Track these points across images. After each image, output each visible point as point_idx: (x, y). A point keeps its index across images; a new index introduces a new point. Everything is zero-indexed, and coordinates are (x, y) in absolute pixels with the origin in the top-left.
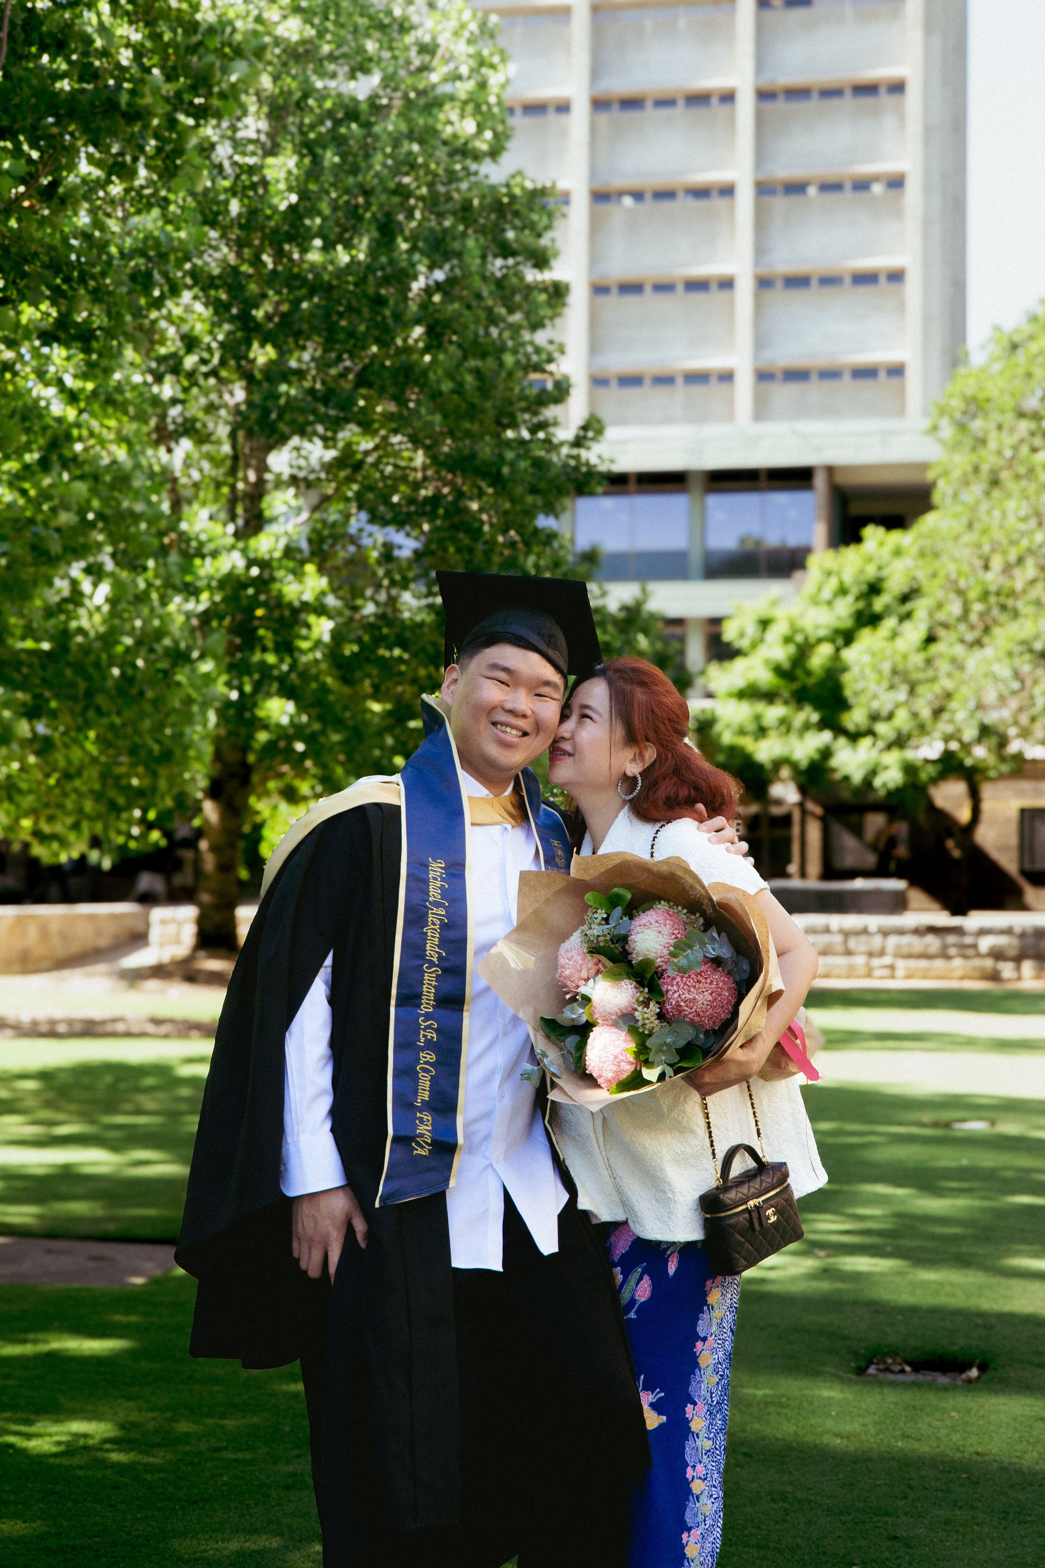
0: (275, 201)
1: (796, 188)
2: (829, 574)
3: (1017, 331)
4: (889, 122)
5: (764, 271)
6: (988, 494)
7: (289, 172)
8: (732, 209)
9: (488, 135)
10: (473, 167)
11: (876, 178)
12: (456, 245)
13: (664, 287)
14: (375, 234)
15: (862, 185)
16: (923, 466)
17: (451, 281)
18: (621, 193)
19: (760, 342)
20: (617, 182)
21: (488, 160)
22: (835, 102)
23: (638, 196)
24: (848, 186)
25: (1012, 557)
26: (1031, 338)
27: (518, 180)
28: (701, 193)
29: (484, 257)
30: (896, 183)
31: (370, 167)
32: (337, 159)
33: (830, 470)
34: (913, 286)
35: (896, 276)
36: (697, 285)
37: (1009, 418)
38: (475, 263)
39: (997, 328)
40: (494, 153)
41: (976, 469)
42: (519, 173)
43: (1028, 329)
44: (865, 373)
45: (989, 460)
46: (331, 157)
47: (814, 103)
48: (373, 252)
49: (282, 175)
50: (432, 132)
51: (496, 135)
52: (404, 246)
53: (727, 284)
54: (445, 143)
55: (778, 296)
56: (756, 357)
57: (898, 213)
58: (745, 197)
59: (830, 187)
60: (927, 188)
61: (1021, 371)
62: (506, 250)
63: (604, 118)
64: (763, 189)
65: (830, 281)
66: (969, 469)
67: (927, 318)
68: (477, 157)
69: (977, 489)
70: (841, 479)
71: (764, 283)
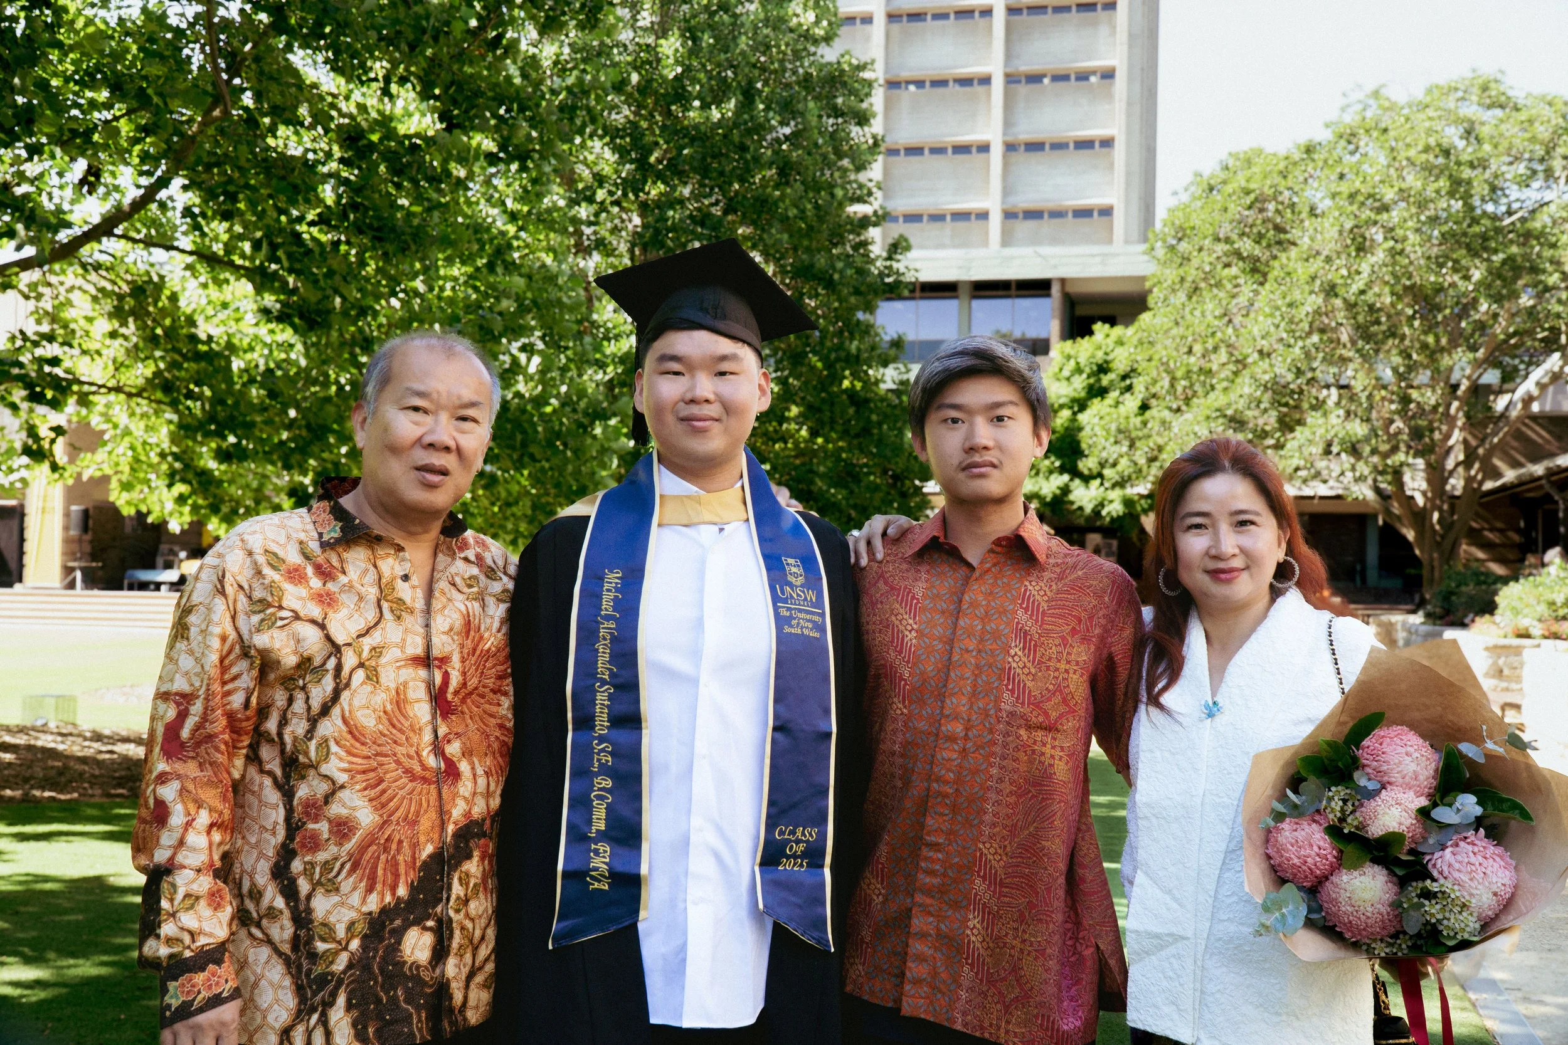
0: (665, 72)
1: (1035, 78)
2: (1069, 357)
3: (1212, 176)
4: (1103, 30)
5: (1010, 139)
6: (1190, 298)
7: (677, 50)
8: (989, 95)
9: (825, 23)
10: (812, 49)
11: (1094, 73)
12: (800, 106)
13: (938, 151)
14: (741, 98)
15: (1083, 76)
16: (1143, 279)
17: (796, 134)
18: (908, 82)
19: (1006, 191)
20: (905, 74)
21: (823, 44)
22: (1066, 15)
23: (920, 84)
24: (1073, 77)
25: (1210, 346)
26: (1224, 182)
27: (847, 57)
28: (965, 82)
29: (820, 117)
30: (1108, 75)
31: (737, 45)
32: (711, 41)
33: (1063, 281)
34: (1119, 150)
35: (1107, 143)
36: (962, 149)
37: (1207, 242)
38: (814, 121)
39: (1198, 175)
40: (828, 39)
41: (1183, 280)
42: (848, 52)
43: (1223, 175)
44: (1083, 213)
45: (1192, 273)
46: (707, 40)
47: (1049, 17)
48: (738, 112)
49: (670, 52)
50: (782, 20)
51: (830, 24)
52: (761, 107)
53: (984, 148)
54: (791, 31)
55: (1021, 157)
56: (1003, 203)
57: (1109, 97)
58: (998, 83)
59: (1060, 78)
60: (1130, 79)
61: (1218, 206)
62: (837, 112)
63: (896, 27)
64: (1011, 79)
65: (1059, 146)
66: (1177, 280)
67: (1128, 174)
68: (816, 42)
69: (1182, 296)
70: (1070, 289)
71: (1010, 147)
